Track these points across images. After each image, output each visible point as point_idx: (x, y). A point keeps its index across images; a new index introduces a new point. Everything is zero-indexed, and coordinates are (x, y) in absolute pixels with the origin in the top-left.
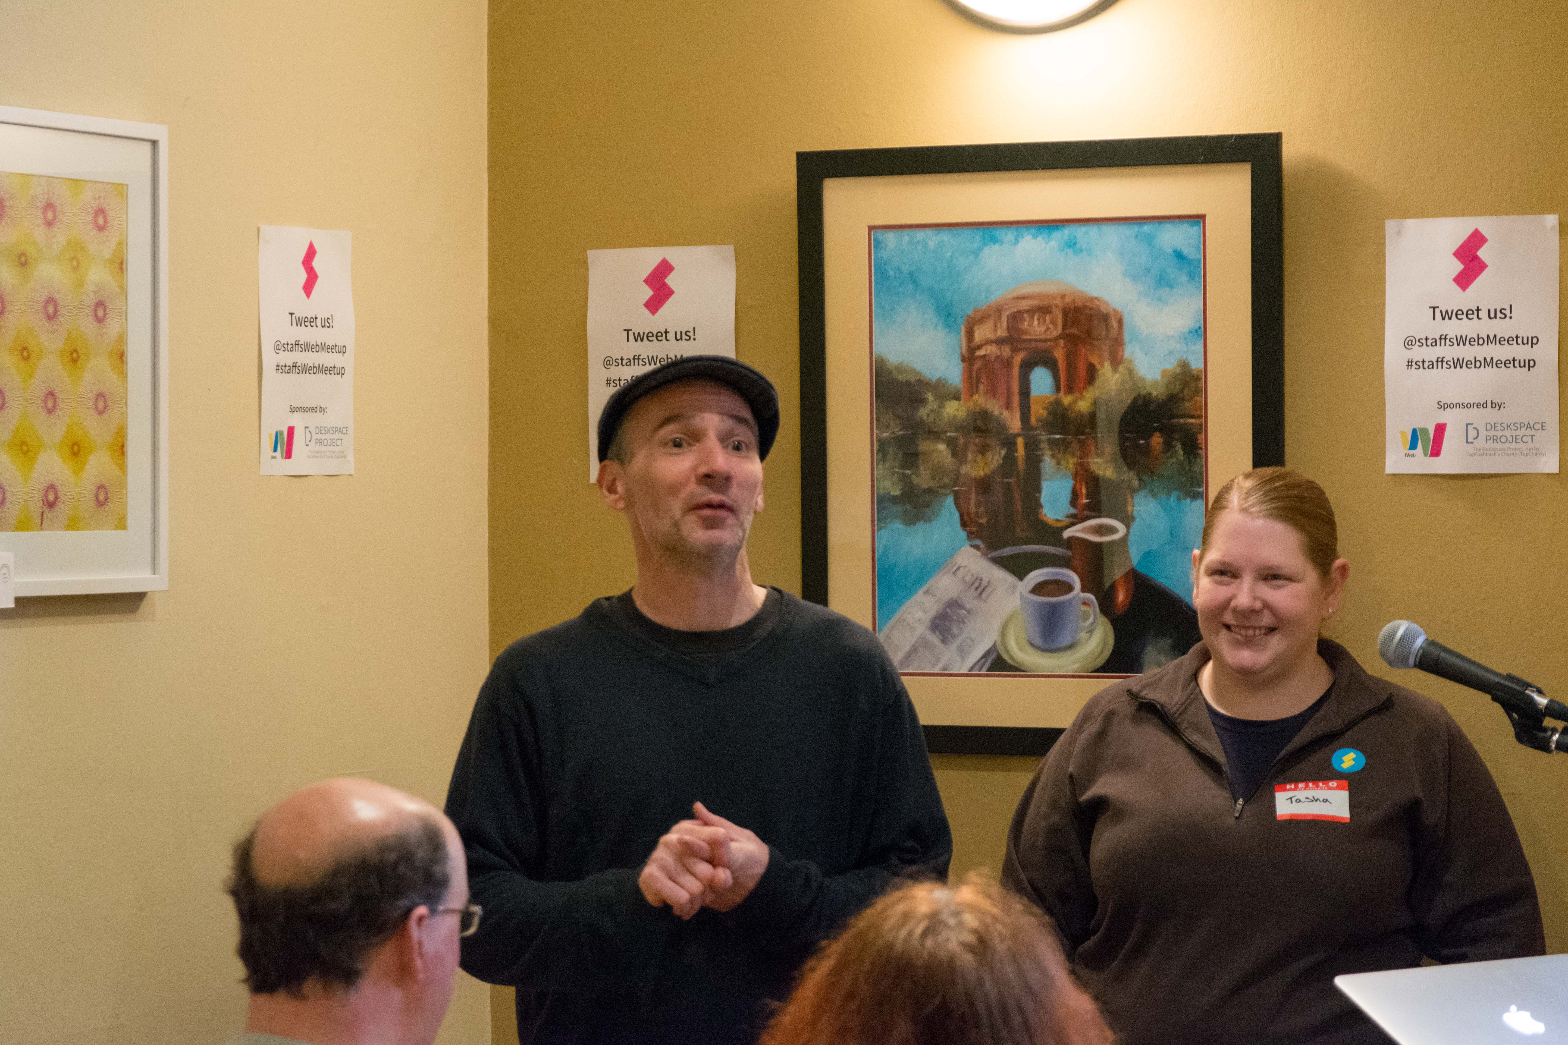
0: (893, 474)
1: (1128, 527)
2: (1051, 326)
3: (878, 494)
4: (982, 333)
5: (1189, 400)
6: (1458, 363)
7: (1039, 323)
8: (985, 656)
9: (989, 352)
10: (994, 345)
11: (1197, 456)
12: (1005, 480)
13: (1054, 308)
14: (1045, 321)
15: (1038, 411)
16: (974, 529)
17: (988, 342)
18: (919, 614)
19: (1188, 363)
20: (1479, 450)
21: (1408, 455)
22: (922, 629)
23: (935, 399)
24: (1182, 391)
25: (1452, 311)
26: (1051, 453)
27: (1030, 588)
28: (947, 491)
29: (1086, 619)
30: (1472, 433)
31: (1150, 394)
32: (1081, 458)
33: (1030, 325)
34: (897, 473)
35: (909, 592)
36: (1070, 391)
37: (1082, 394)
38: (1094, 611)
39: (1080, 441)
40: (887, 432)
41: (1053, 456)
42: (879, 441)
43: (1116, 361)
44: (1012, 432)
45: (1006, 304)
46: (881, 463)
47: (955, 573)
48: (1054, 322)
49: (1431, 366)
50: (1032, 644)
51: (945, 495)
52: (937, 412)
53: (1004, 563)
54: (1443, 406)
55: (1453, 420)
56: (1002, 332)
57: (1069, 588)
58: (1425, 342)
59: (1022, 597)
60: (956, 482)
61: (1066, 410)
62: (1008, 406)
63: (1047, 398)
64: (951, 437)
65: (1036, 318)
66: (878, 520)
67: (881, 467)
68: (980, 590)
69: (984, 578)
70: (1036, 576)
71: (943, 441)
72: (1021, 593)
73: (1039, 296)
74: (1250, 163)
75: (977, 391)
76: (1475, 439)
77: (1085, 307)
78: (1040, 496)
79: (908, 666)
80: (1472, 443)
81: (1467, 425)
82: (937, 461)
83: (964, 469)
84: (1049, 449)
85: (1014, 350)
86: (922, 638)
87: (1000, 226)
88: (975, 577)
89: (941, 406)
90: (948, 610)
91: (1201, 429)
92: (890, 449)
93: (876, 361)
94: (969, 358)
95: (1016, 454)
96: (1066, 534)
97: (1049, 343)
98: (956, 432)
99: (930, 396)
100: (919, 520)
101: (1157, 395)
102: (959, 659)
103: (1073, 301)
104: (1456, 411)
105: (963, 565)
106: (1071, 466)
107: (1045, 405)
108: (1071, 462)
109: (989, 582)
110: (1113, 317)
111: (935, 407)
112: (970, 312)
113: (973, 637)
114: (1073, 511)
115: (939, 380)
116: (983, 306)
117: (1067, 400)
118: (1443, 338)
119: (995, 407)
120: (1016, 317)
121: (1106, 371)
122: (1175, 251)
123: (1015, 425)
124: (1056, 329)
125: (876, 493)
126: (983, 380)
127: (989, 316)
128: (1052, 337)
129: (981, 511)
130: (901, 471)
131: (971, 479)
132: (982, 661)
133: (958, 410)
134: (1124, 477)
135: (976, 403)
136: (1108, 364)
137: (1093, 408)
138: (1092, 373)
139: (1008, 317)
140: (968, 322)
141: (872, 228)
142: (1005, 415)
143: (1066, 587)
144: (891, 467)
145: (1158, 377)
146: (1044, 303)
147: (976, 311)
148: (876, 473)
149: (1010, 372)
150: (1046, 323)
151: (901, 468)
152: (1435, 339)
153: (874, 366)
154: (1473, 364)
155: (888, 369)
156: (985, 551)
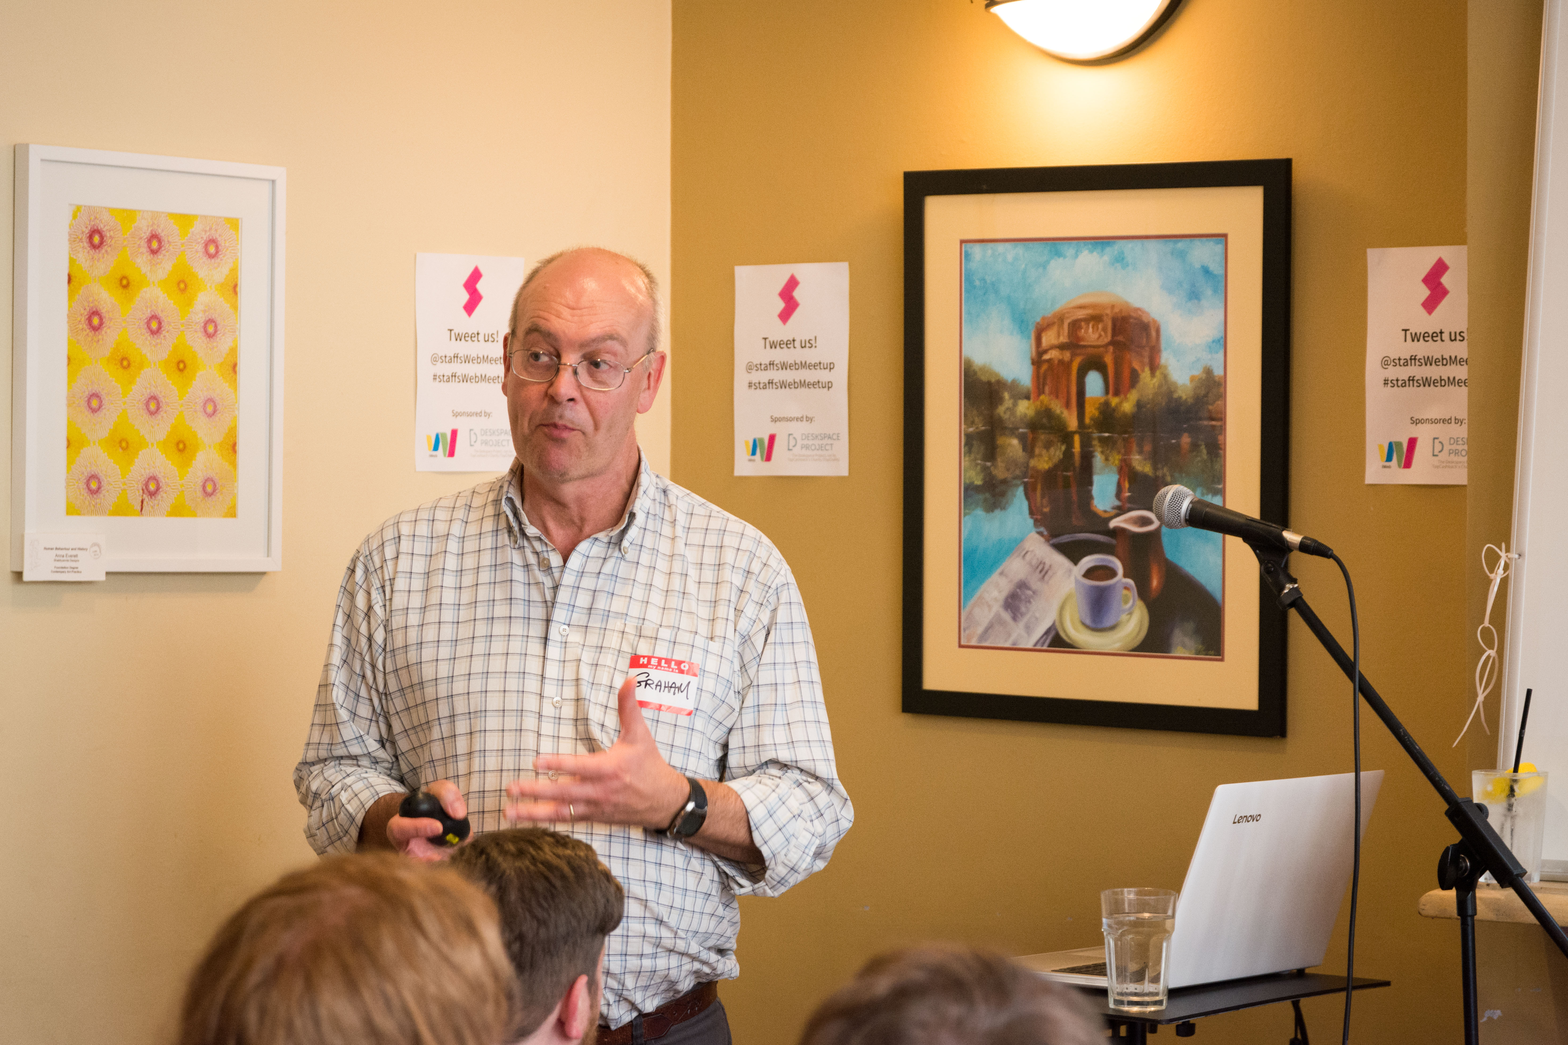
0: (977, 464)
2: (1103, 333)
3: (965, 484)
4: (1049, 338)
5: (1212, 404)
6: (1427, 382)
7: (1093, 331)
8: (1047, 633)
9: (1053, 356)
10: (1058, 350)
11: (1217, 455)
12: (1065, 473)
13: (1105, 318)
14: (1098, 329)
15: (1091, 411)
16: (1039, 517)
17: (1053, 347)
18: (995, 593)
19: (1212, 370)
20: (1443, 462)
22: (997, 607)
23: (1010, 398)
24: (1206, 395)
25: (1420, 333)
26: (1101, 450)
27: (1083, 572)
28: (1019, 482)
29: (1126, 602)
31: (1180, 398)
32: (1125, 455)
33: (1086, 332)
34: (980, 464)
36: (1117, 393)
37: (1126, 396)
38: (1134, 596)
40: (972, 427)
41: (1102, 452)
42: (966, 435)
43: (1154, 367)
44: (1070, 429)
45: (1068, 313)
46: (968, 455)
47: (1024, 556)
48: (1105, 330)
49: (1404, 384)
50: (1084, 624)
51: (1017, 486)
52: (1012, 410)
53: (1062, 548)
54: (1414, 421)
55: (1423, 433)
56: (1064, 339)
58: (1398, 362)
59: (1077, 581)
60: (1025, 475)
61: (1114, 410)
62: (1067, 405)
63: (1098, 399)
64: (1023, 434)
65: (1091, 326)
67: (967, 459)
68: (1043, 573)
69: (1047, 562)
70: (1088, 561)
71: (1016, 437)
72: (1076, 577)
73: (1093, 306)
74: (1263, 186)
75: (1043, 393)
77: (1130, 317)
78: (1092, 489)
79: (986, 640)
82: (1011, 454)
83: (1033, 463)
84: (1100, 446)
85: (1073, 355)
86: (998, 615)
87: (1064, 242)
88: (1039, 562)
89: (1015, 405)
90: (1018, 590)
91: (1221, 430)
92: (974, 442)
93: (964, 362)
94: (1037, 362)
96: (1113, 524)
97: (1102, 349)
98: (1026, 429)
99: (1006, 395)
100: (996, 508)
101: (1187, 398)
102: (1025, 635)
103: (1121, 311)
104: (1427, 426)
105: (1031, 549)
106: (1117, 462)
107: (1097, 406)
108: (1116, 458)
109: (1050, 566)
110: (1152, 327)
111: (1011, 406)
112: (1038, 320)
113: (1037, 615)
114: (1117, 503)
115: (1014, 381)
116: (1049, 313)
117: (1114, 401)
118: (1413, 358)
119: (1057, 407)
120: (1075, 326)
121: (1145, 375)
122: (1203, 267)
123: (1073, 423)
124: (1106, 336)
125: (963, 483)
126: (1048, 381)
127: (1053, 324)
128: (1104, 343)
129: (1045, 501)
130: (982, 463)
131: (1038, 471)
132: (1044, 638)
133: (1028, 408)
134: (1160, 473)
135: (1042, 402)
136: (1147, 369)
137: (1135, 410)
138: (1135, 377)
139: (1069, 324)
140: (1036, 327)
141: (962, 242)
142: (1065, 414)
143: (1112, 573)
144: (976, 459)
145: (1188, 383)
146: (1097, 312)
147: (1043, 318)
148: (963, 464)
149: (1069, 374)
150: (1099, 331)
151: (983, 460)
152: (1406, 359)
153: (963, 367)
154: (1439, 382)
155: (974, 370)
156: (1047, 537)
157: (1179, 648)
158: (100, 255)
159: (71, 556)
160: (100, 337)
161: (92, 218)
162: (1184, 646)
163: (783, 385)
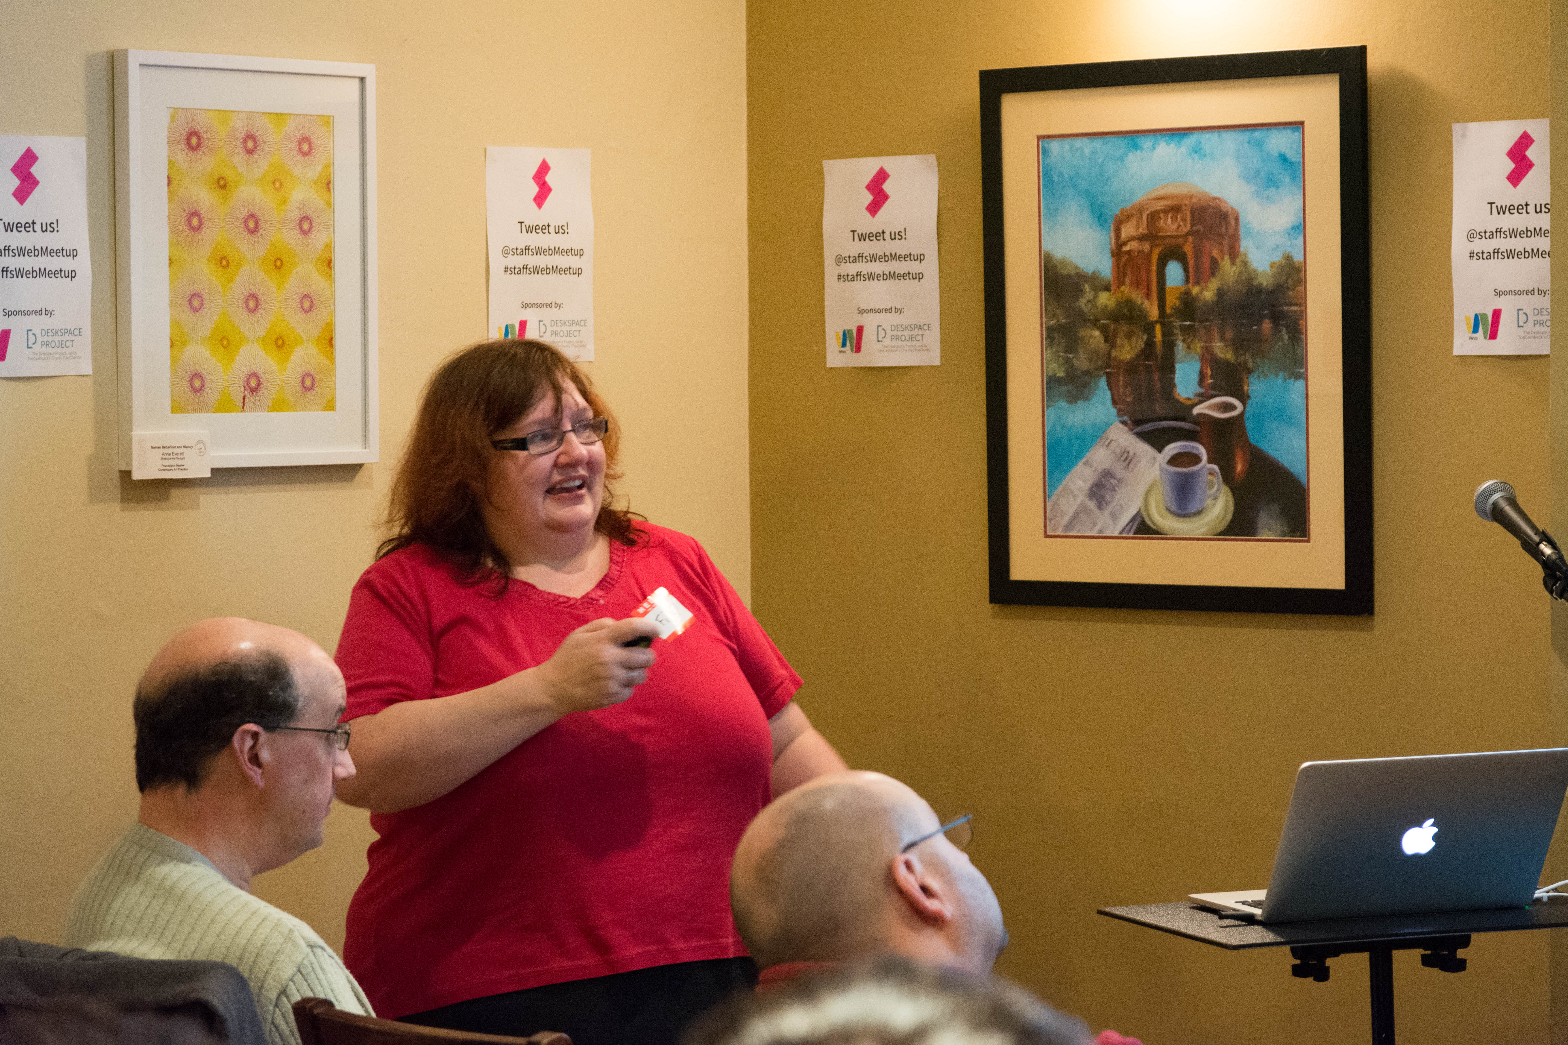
0: (1059, 358)
1: (1244, 404)
2: (1182, 224)
3: (1047, 377)
4: (1128, 231)
5: (1293, 290)
6: (1511, 254)
7: (1172, 221)
8: (1132, 520)
9: (1132, 248)
10: (1137, 241)
11: (1299, 340)
12: (1147, 362)
13: (1184, 207)
14: (1177, 219)
15: (1171, 301)
16: (1122, 406)
17: (1132, 239)
19: (1292, 256)
20: (1529, 333)
22: (1082, 497)
23: (1091, 291)
24: (1286, 281)
25: (1506, 206)
26: (1182, 338)
27: (1167, 459)
28: (1101, 373)
29: (1211, 487)
30: (1523, 318)
31: (1261, 284)
32: (1206, 343)
33: (1166, 223)
34: (1061, 356)
36: (1197, 283)
37: (1206, 284)
38: (1218, 480)
39: (1205, 327)
40: (1053, 320)
41: (1184, 341)
42: (1047, 328)
43: (1234, 254)
44: (1151, 319)
45: (1147, 204)
46: (1049, 347)
47: (1108, 446)
48: (1184, 220)
49: (1489, 258)
50: (1168, 510)
51: (1099, 377)
52: (1093, 302)
53: (1145, 437)
54: (1499, 293)
55: (1507, 305)
56: (1143, 230)
57: (1197, 459)
58: (1484, 235)
59: (1161, 468)
60: (1108, 365)
61: (1194, 299)
62: (1148, 295)
63: (1179, 288)
64: (1104, 325)
65: (1169, 216)
67: (1049, 351)
68: (1127, 462)
69: (1130, 452)
70: (1172, 448)
71: (1097, 328)
72: (1160, 465)
73: (1171, 197)
74: (1338, 74)
75: (1124, 283)
76: (1525, 323)
77: (1209, 206)
78: (1174, 377)
79: (1071, 530)
82: (1092, 345)
83: (1114, 353)
84: (1182, 334)
85: (1153, 246)
86: (1083, 504)
87: (1141, 134)
88: (1123, 450)
89: (1096, 297)
90: (1103, 479)
91: (1302, 315)
92: (1056, 335)
93: (1044, 258)
94: (1117, 253)
95: (1155, 339)
96: (1196, 411)
97: (1181, 239)
98: (1108, 320)
99: (1087, 288)
100: (1079, 399)
101: (1267, 286)
102: (1111, 523)
103: (1200, 201)
104: (1510, 297)
105: (1114, 439)
106: (1198, 350)
107: (1177, 295)
108: (1199, 345)
109: (1135, 454)
110: (1231, 216)
111: (1091, 297)
112: (1118, 212)
113: (1122, 503)
114: (1200, 390)
115: (1094, 273)
116: (1128, 205)
118: (1499, 231)
119: (1138, 298)
120: (1154, 217)
121: (1226, 264)
123: (1154, 313)
124: (1186, 226)
125: (1045, 376)
126: (1128, 273)
127: (1132, 216)
128: (1183, 233)
129: (1128, 390)
130: (1064, 355)
131: (1120, 362)
132: (1129, 526)
133: (1109, 300)
134: (1241, 359)
135: (1123, 293)
136: (1227, 258)
137: (1215, 297)
138: (1215, 266)
139: (1148, 215)
140: (1116, 220)
141: (1039, 138)
142: (1146, 304)
143: (1195, 459)
144: (1057, 352)
145: (1267, 269)
146: (1176, 202)
147: (1122, 211)
148: (1045, 355)
149: (1149, 265)
150: (1178, 221)
151: (1065, 353)
152: (1492, 232)
153: (1043, 261)
154: (1523, 254)
155: (1054, 264)
156: (1131, 426)
157: (1266, 531)
158: (198, 157)
159: (177, 454)
160: (199, 237)
161: (190, 120)
162: (1270, 529)
163: (871, 277)
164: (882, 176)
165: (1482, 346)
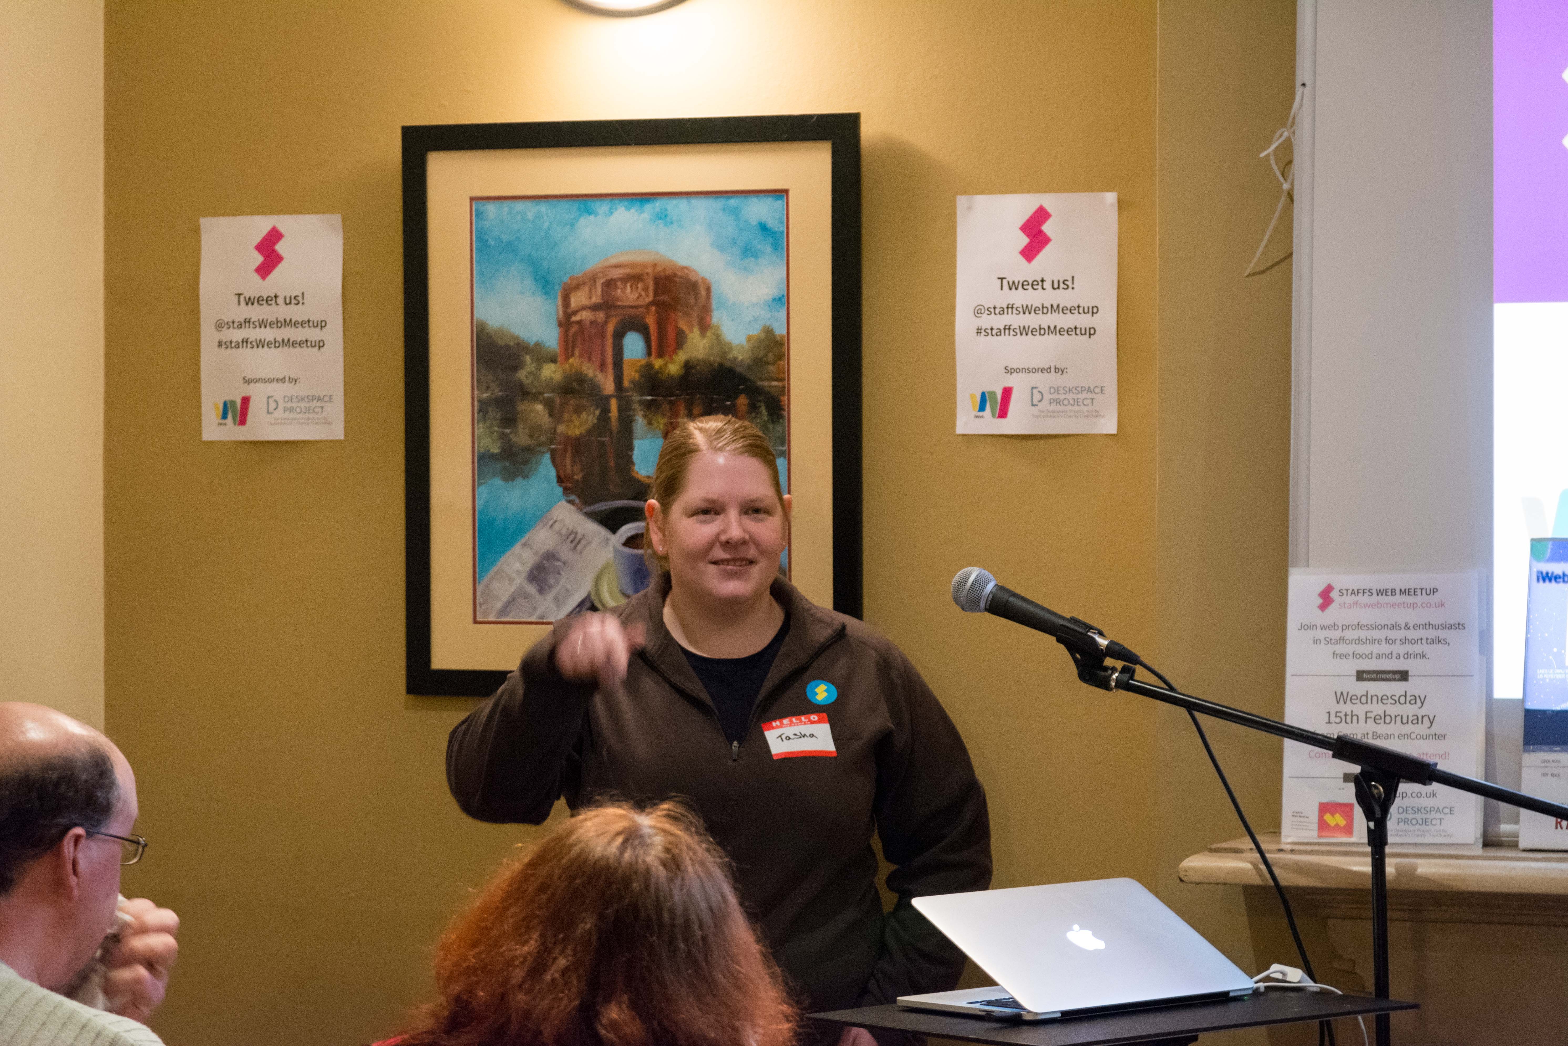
0: (492, 433)
2: (643, 293)
3: (479, 451)
4: (578, 299)
5: (773, 364)
6: (1024, 331)
7: (632, 291)
9: (584, 317)
10: (589, 311)
11: (780, 417)
12: (599, 439)
13: (646, 276)
14: (637, 288)
15: (630, 374)
16: (569, 485)
17: (583, 308)
18: (517, 566)
19: (772, 329)
20: (1043, 412)
21: (977, 417)
22: (519, 580)
23: (532, 362)
24: (766, 355)
25: (1019, 282)
26: (642, 413)
27: (623, 540)
28: (544, 449)
30: (1037, 397)
31: (736, 358)
32: (670, 419)
33: (624, 292)
34: (497, 432)
35: (508, 544)
36: (660, 355)
37: (672, 357)
39: (670, 402)
40: (487, 393)
41: (645, 416)
42: (480, 401)
43: (704, 326)
44: (606, 393)
45: (601, 272)
46: (482, 422)
47: (551, 526)
48: (646, 289)
49: (999, 333)
51: (543, 453)
52: (535, 374)
53: (597, 517)
54: (1009, 371)
55: (1019, 384)
56: (596, 299)
58: (993, 310)
59: (616, 551)
60: (552, 441)
61: (657, 372)
62: (602, 368)
63: (638, 361)
64: (549, 399)
65: (628, 285)
66: (479, 476)
67: (481, 425)
68: (575, 543)
69: (579, 533)
70: (627, 530)
71: (541, 402)
72: (614, 547)
73: (632, 265)
74: (831, 142)
75: (573, 355)
76: (1040, 401)
77: (675, 275)
78: (632, 454)
79: (506, 615)
80: (1037, 405)
81: (1033, 388)
82: (534, 420)
83: (561, 428)
84: (641, 410)
85: (608, 316)
86: (521, 588)
87: (595, 199)
88: (570, 530)
89: (539, 369)
90: (545, 562)
91: (784, 390)
92: (490, 409)
93: (476, 326)
94: (565, 323)
95: (610, 414)
97: (641, 310)
98: (553, 393)
99: (528, 359)
100: (517, 476)
101: (743, 359)
102: (555, 608)
103: (664, 270)
104: (1022, 375)
105: (560, 518)
106: (661, 426)
107: (637, 368)
108: (661, 422)
109: (584, 535)
110: (701, 286)
111: (534, 369)
112: (566, 279)
113: (569, 587)
115: (537, 344)
116: (578, 272)
118: (1011, 307)
119: (590, 370)
120: (609, 284)
121: (694, 336)
123: (609, 387)
124: (647, 296)
125: (476, 452)
126: (578, 344)
127: (584, 283)
128: (644, 304)
129: (577, 468)
130: (500, 430)
131: (567, 438)
133: (554, 372)
135: (571, 366)
136: (696, 330)
137: (682, 372)
138: (681, 338)
139: (603, 284)
140: (564, 289)
141: (472, 199)
142: (600, 376)
144: (491, 426)
145: (745, 343)
146: (637, 271)
147: (572, 278)
148: (476, 431)
149: (604, 337)
150: (639, 290)
151: (500, 427)
152: (1003, 308)
153: (475, 331)
154: (1038, 331)
155: (488, 334)
156: (579, 505)
163: (261, 344)
164: (274, 236)
165: (989, 425)
